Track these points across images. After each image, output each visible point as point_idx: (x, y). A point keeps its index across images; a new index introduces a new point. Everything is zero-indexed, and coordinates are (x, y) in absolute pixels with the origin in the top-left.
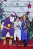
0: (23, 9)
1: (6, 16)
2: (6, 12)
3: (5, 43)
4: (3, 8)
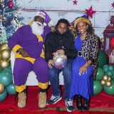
0: (75, 2)
3: (22, 104)
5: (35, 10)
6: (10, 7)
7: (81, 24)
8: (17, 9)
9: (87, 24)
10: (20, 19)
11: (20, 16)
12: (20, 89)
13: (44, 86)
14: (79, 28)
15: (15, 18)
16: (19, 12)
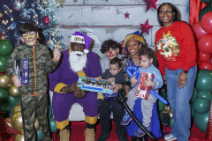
0: (127, 15)
1: (63, 41)
2: (63, 27)
4: (52, 14)
5: (76, 27)
6: (45, 24)
7: (132, 43)
8: (54, 26)
9: (140, 43)
10: (58, 39)
11: (59, 35)
12: (61, 125)
13: (92, 120)
14: (129, 48)
15: (52, 37)
16: (56, 30)
